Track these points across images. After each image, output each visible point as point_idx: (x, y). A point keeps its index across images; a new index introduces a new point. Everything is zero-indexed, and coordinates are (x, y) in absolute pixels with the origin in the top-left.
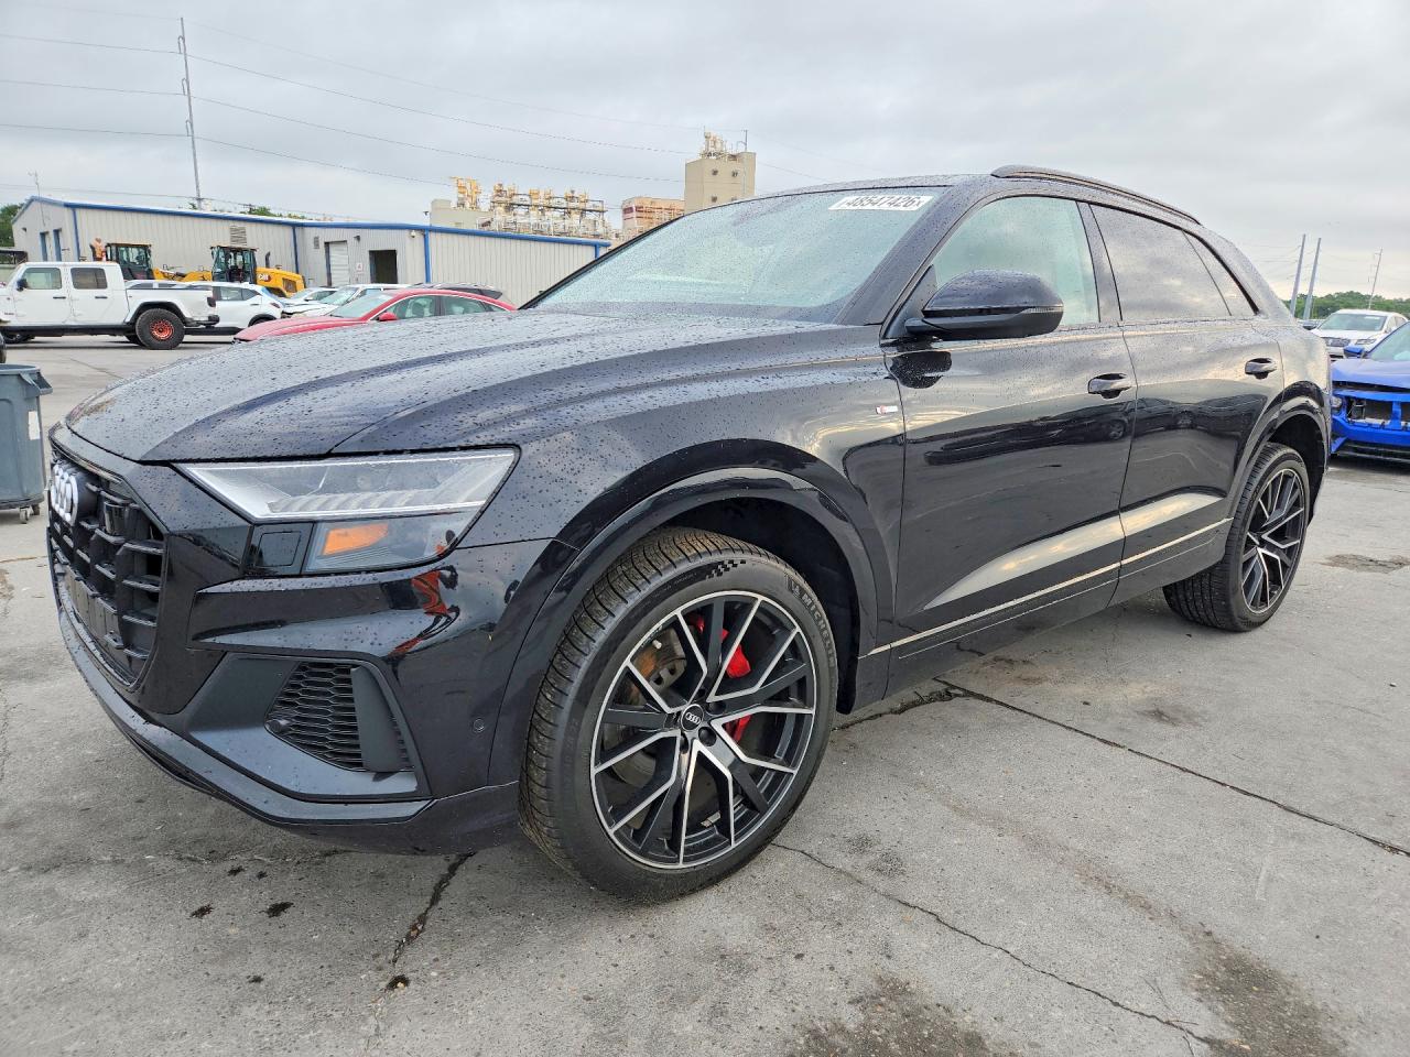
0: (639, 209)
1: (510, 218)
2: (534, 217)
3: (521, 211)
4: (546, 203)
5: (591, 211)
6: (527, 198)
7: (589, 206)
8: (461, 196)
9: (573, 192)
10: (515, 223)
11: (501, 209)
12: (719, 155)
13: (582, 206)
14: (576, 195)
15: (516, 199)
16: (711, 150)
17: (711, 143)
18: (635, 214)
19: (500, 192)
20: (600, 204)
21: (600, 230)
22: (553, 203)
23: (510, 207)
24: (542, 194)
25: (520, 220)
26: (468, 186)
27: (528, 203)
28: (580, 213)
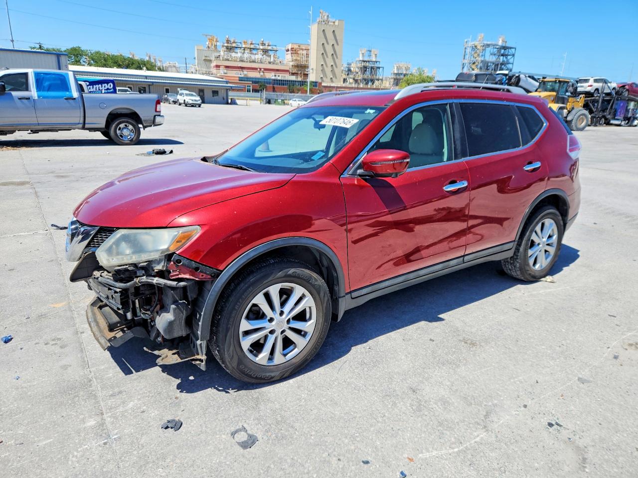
0: (292, 49)
3: (238, 50)
4: (248, 46)
5: (271, 50)
6: (239, 44)
7: (270, 48)
8: (210, 43)
9: (263, 41)
11: (224, 49)
12: (326, 22)
13: (266, 47)
15: (234, 45)
16: (323, 19)
18: (290, 52)
19: (228, 41)
20: (274, 47)
21: (272, 60)
22: (252, 46)
24: (248, 42)
26: (213, 39)
27: (240, 46)
28: (265, 51)
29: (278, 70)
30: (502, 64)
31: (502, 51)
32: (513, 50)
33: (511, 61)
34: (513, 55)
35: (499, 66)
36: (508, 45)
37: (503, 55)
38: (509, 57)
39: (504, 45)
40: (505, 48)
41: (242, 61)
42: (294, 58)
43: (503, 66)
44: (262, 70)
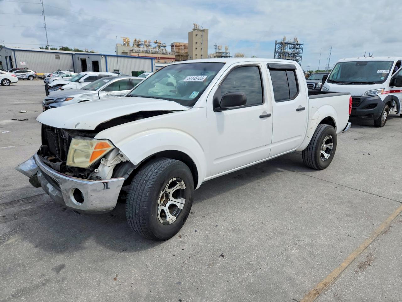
0: (176, 46)
1: (138, 49)
2: (145, 49)
3: (142, 47)
4: (149, 44)
6: (143, 43)
7: (161, 45)
8: (124, 42)
9: (156, 41)
10: (140, 50)
11: (136, 46)
12: (198, 30)
13: (159, 45)
14: (157, 42)
15: (140, 43)
16: (195, 28)
17: (196, 26)
18: (174, 47)
19: (135, 41)
20: (164, 45)
21: (164, 52)
23: (138, 46)
24: (148, 42)
25: (141, 49)
26: (126, 40)
27: (144, 44)
28: (159, 47)
29: (168, 58)
30: (296, 54)
31: (296, 46)
32: (302, 46)
33: (301, 52)
34: (302, 49)
35: (295, 55)
36: (299, 43)
37: (296, 49)
38: (300, 50)
39: (297, 43)
40: (297, 45)
41: (147, 53)
42: (177, 51)
43: (297, 55)
44: (160, 58)
